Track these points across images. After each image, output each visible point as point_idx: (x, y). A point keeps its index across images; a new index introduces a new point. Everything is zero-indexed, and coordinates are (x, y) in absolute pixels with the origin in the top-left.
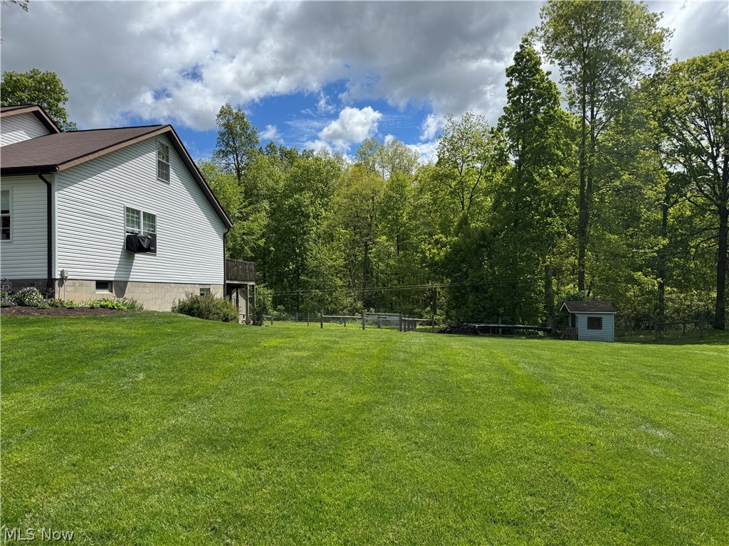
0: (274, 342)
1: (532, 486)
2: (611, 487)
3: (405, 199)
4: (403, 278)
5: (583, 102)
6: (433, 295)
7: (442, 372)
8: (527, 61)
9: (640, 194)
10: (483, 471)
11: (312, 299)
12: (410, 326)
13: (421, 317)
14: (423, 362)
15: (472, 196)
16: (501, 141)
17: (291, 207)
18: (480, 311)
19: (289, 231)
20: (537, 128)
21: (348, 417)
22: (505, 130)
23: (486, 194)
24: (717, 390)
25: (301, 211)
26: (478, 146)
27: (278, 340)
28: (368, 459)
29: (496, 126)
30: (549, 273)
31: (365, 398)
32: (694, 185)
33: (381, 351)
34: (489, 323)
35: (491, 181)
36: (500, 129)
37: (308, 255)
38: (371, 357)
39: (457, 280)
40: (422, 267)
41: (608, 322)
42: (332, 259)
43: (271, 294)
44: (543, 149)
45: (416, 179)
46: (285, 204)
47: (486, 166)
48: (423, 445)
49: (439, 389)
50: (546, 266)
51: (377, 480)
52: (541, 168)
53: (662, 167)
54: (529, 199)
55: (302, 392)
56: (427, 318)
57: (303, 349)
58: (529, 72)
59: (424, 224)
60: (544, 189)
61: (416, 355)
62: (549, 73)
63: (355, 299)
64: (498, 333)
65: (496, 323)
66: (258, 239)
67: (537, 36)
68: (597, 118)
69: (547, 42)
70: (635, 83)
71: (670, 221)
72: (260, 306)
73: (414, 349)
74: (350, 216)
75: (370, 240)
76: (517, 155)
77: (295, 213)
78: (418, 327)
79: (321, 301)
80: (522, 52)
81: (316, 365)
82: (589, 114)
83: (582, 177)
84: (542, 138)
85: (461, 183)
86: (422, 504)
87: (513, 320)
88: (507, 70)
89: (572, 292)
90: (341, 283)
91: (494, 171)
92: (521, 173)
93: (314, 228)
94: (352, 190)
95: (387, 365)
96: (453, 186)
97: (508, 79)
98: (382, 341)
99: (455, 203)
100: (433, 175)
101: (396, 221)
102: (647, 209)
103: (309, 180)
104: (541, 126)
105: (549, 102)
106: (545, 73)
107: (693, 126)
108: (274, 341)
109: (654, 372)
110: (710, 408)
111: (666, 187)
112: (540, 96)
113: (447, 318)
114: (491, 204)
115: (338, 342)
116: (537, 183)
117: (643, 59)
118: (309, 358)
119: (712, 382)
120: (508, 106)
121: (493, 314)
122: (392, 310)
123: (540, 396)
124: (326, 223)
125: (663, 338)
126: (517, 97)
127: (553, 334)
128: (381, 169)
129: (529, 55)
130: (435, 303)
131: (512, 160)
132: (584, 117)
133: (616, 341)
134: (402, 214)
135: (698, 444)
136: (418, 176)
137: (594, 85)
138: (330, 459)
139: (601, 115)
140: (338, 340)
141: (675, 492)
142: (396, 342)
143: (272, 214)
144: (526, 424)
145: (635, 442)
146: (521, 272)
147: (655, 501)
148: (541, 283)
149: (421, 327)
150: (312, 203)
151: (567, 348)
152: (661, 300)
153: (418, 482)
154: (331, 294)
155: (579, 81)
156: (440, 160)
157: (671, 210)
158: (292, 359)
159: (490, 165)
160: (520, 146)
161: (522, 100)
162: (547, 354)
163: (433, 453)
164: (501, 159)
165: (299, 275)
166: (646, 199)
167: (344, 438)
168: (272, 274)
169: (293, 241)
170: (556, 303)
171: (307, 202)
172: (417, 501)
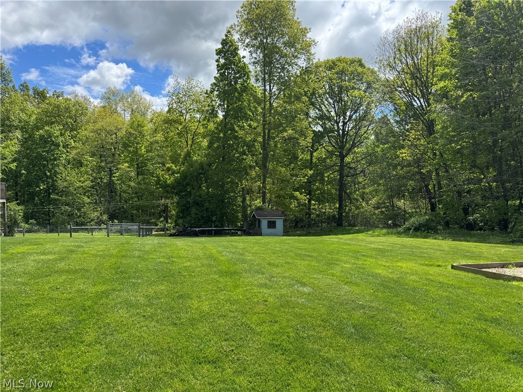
0: (21, 249)
1: (227, 334)
2: (276, 327)
3: (143, 135)
4: (142, 196)
5: (264, 79)
6: (166, 209)
7: (168, 263)
8: (230, 46)
9: (298, 142)
10: (193, 329)
11: (62, 214)
12: (148, 233)
13: (157, 225)
14: (154, 257)
15: (193, 137)
16: (213, 101)
17: (41, 137)
18: (199, 219)
19: (40, 157)
20: (236, 94)
21: (89, 303)
22: (216, 93)
23: (204, 137)
24: (337, 261)
25: (51, 141)
26: (197, 102)
27: (26, 248)
28: (104, 333)
29: (209, 89)
30: (245, 192)
31: (104, 288)
32: (326, 139)
33: (119, 252)
34: (205, 227)
35: (206, 127)
36: (212, 92)
37: (57, 178)
38: (111, 256)
39: (183, 198)
40: (157, 188)
41: (280, 223)
42: (80, 181)
43: (21, 210)
44: (240, 109)
45: (151, 121)
46: (36, 134)
47: (203, 117)
48: (150, 317)
49: (165, 275)
50: (242, 188)
51: (111, 348)
52: (239, 121)
53: (310, 126)
54: (232, 142)
55: (47, 287)
56: (160, 225)
57: (50, 253)
58: (231, 54)
59: (158, 156)
60: (241, 136)
61: (148, 253)
62: (244, 57)
63: (101, 213)
64: (212, 234)
65: (210, 227)
66: (10, 163)
67: (235, 30)
68: (273, 91)
69: (241, 35)
70: (295, 71)
71: (314, 160)
72: (11, 220)
73: (147, 248)
74: (96, 147)
75: (114, 166)
76: (223, 112)
77: (46, 142)
78: (154, 233)
79: (70, 215)
80: (226, 39)
81: (61, 265)
82: (268, 87)
83: (264, 129)
84: (239, 101)
85: (185, 127)
86: (146, 360)
87: (222, 225)
88: (216, 50)
89: (258, 205)
90: (89, 200)
91: (208, 121)
92: (226, 124)
93: (64, 156)
94: (98, 126)
95: (124, 261)
96: (179, 129)
97: (217, 57)
98: (121, 244)
99: (181, 141)
100: (164, 120)
101: (136, 152)
102: (302, 152)
103: (59, 116)
104: (238, 93)
105: (244, 77)
106: (242, 57)
107: (326, 102)
108: (23, 248)
109: (304, 252)
110: (332, 271)
111: (312, 139)
112: (239, 72)
113: (176, 226)
114: (207, 144)
115: (82, 247)
116: (237, 132)
117: (299, 56)
118: (55, 260)
119: (334, 256)
120: (217, 76)
121: (208, 221)
122: (132, 221)
123: (235, 273)
124: (75, 152)
125: (310, 233)
126: (223, 70)
127: (247, 233)
128: (122, 112)
129: (231, 42)
130: (167, 214)
131: (221, 115)
132: (265, 90)
133: (284, 236)
134: (140, 147)
135: (325, 294)
136: (152, 119)
137: (271, 69)
138: (71, 338)
139: (275, 89)
140: (83, 244)
141: (312, 324)
142: (133, 244)
143: (24, 142)
144: (224, 292)
145: (291, 297)
146: (227, 192)
147: (301, 332)
148: (239, 199)
149: (156, 233)
150: (62, 135)
151: (255, 241)
152: (309, 209)
153: (144, 344)
154: (79, 210)
155: (262, 65)
156: (169, 109)
157: (315, 154)
158: (39, 262)
159: (206, 117)
160: (226, 106)
161: (226, 73)
162: (241, 245)
163: (157, 322)
164: (213, 113)
165: (50, 194)
166: (301, 146)
167: (84, 320)
168: (24, 194)
169: (44, 166)
170: (249, 212)
171: (58, 133)
172: (142, 358)
